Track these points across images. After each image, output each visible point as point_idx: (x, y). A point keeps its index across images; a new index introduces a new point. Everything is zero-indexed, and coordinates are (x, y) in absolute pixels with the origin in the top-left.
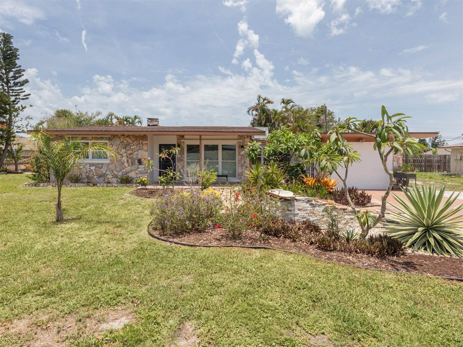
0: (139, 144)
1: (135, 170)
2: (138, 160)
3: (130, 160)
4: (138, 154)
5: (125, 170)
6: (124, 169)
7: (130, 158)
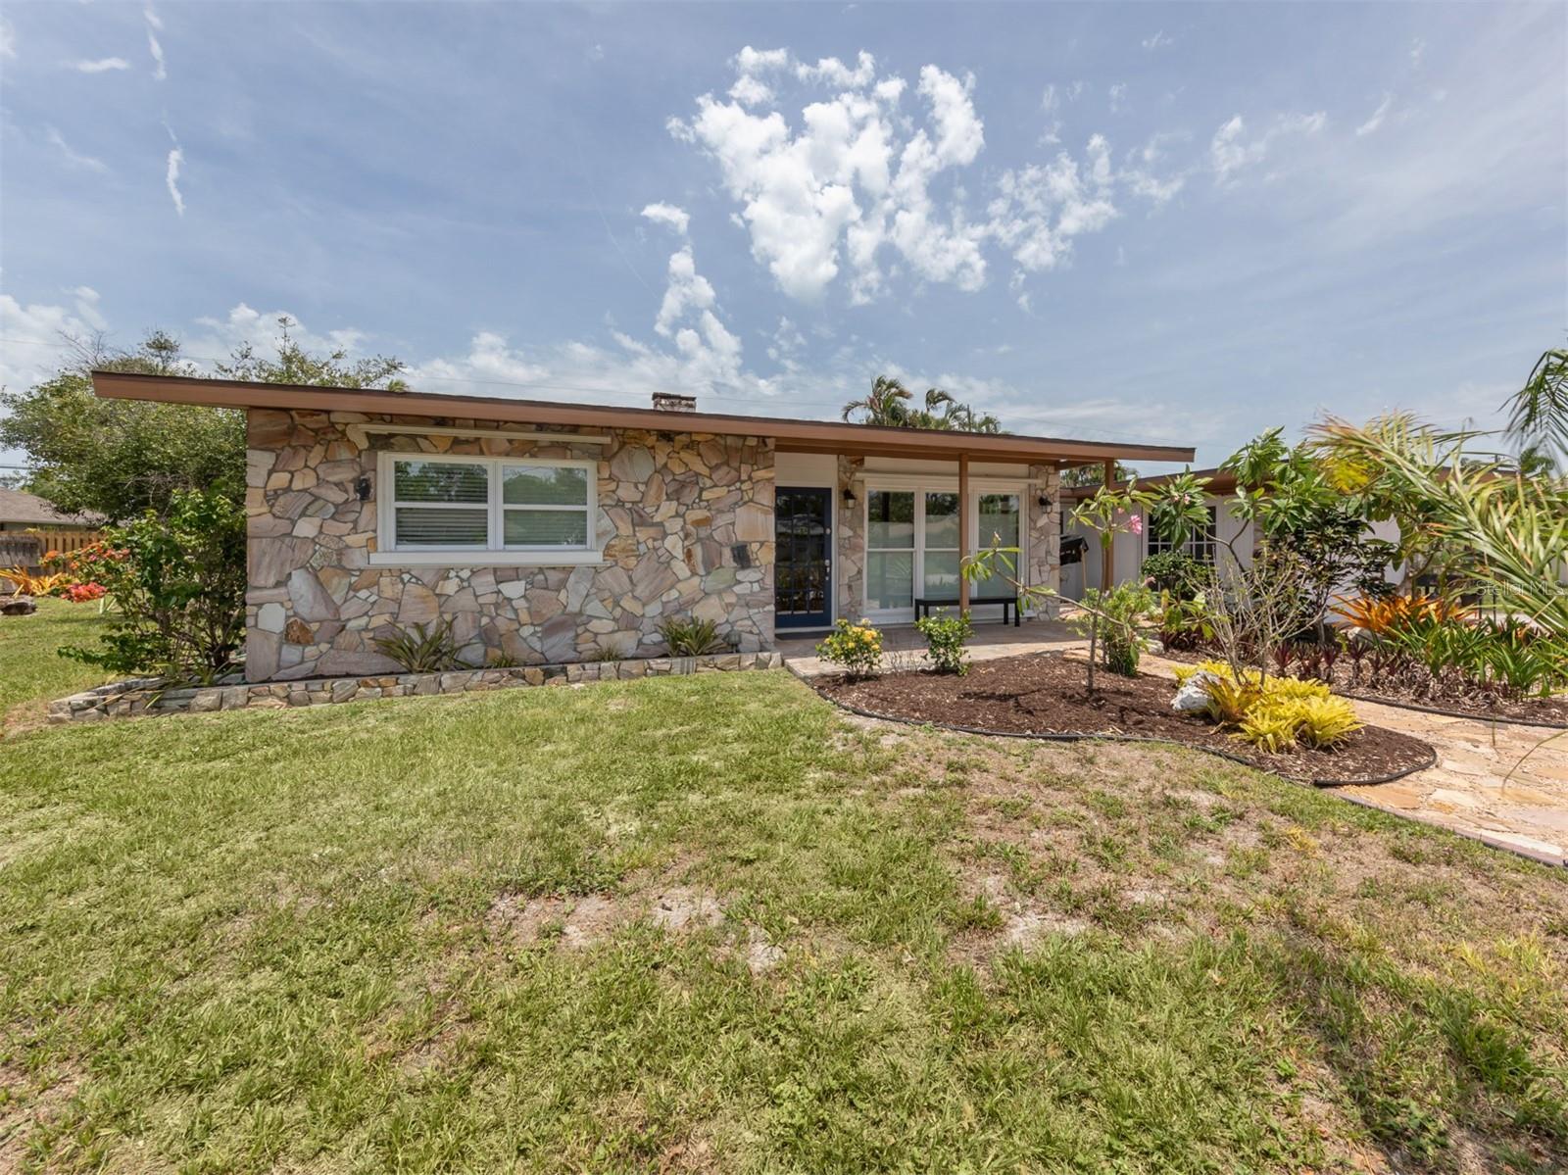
0: (739, 479)
1: (720, 593)
2: (733, 549)
3: (698, 551)
4: (733, 524)
5: (674, 594)
6: (672, 587)
7: (699, 540)
